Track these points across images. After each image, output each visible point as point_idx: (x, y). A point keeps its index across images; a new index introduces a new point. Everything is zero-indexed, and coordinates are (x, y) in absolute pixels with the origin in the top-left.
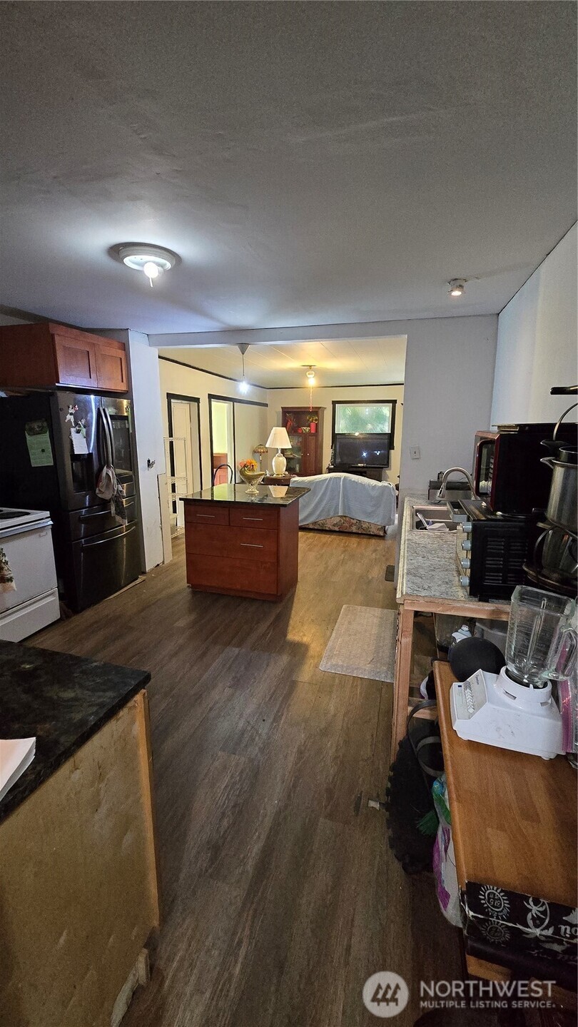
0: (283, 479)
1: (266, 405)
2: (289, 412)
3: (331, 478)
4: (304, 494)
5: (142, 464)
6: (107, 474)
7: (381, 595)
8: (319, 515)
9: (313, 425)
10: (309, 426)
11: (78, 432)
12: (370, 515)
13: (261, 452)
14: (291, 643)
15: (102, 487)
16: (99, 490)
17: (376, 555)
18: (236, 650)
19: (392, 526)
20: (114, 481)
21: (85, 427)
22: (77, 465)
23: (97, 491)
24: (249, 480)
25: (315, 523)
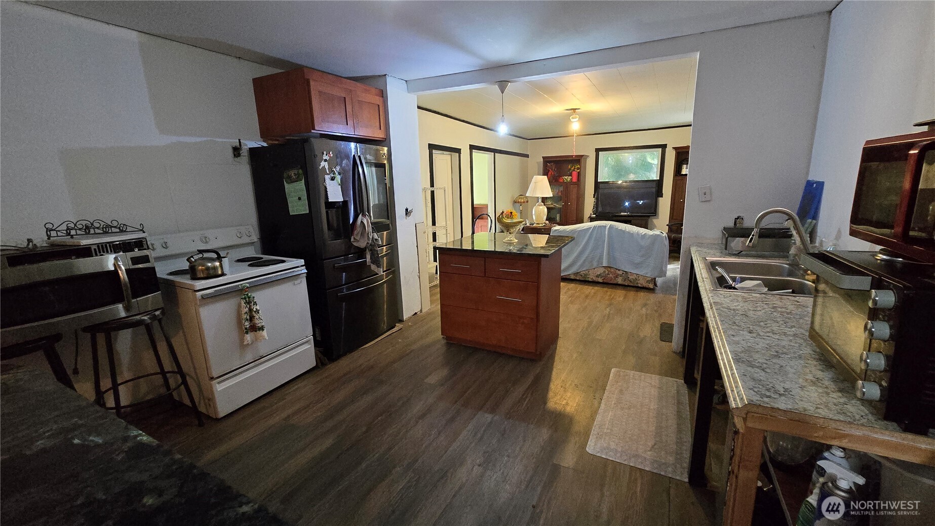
0: (544, 229)
1: (527, 156)
2: (550, 162)
3: (595, 227)
4: (567, 244)
5: (399, 211)
6: (362, 222)
7: (658, 358)
8: (582, 266)
9: (575, 174)
10: (571, 175)
11: (333, 179)
12: (638, 265)
13: (521, 202)
14: (552, 413)
15: (357, 235)
16: (354, 238)
17: (647, 309)
18: (488, 417)
19: (662, 278)
20: (369, 229)
21: (339, 174)
22: (333, 212)
23: (352, 240)
24: (507, 228)
25: (576, 274)
